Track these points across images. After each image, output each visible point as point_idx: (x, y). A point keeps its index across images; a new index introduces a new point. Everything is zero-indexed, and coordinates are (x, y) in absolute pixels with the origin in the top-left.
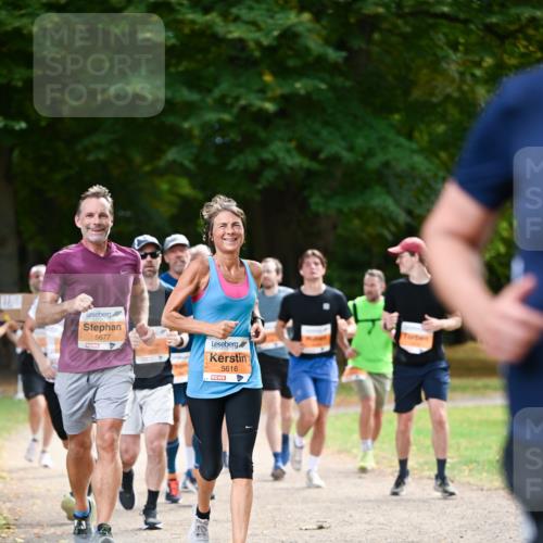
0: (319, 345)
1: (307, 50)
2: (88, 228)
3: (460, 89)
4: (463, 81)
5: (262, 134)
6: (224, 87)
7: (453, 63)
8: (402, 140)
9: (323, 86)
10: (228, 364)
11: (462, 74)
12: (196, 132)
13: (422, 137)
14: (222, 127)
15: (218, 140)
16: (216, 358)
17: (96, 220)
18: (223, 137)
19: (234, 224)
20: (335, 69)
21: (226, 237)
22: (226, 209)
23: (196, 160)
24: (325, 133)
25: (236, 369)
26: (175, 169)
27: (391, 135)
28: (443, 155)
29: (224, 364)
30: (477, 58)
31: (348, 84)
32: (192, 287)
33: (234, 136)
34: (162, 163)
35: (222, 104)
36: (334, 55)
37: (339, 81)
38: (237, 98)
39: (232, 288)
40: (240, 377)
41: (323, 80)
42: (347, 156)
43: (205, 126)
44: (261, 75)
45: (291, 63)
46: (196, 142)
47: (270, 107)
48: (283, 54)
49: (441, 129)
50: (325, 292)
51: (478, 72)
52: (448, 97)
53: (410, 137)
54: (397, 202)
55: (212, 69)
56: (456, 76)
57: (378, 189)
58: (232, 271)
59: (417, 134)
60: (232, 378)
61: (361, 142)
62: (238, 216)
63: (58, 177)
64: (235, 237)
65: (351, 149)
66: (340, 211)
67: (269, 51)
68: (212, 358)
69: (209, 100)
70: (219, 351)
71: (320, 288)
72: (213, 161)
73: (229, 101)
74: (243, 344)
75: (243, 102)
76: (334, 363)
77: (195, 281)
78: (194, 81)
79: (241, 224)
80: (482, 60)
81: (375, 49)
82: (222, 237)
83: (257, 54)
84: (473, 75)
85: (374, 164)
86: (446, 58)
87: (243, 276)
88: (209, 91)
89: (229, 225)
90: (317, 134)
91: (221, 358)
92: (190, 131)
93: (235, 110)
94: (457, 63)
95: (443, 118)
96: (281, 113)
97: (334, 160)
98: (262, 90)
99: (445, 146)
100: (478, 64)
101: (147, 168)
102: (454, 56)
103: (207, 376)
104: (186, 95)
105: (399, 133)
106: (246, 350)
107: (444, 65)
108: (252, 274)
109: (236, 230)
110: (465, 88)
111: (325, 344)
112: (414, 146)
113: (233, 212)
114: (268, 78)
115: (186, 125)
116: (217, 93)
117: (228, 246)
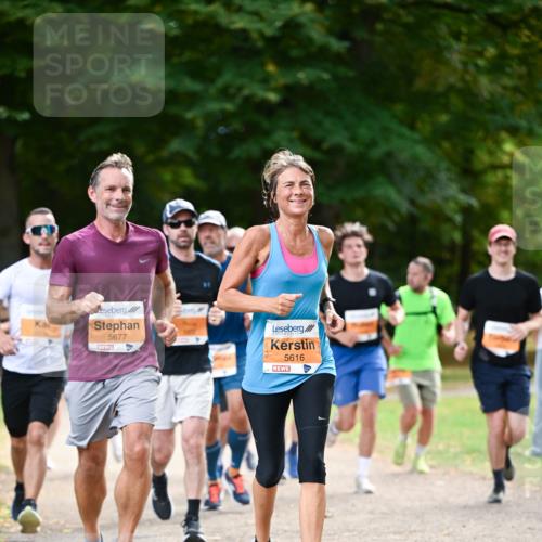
0: (366, 332)
1: (310, 40)
2: (108, 204)
3: (463, 79)
4: (466, 71)
5: (265, 124)
6: (227, 78)
7: (456, 54)
8: (405, 130)
9: (326, 76)
10: (293, 351)
11: (465, 64)
12: (200, 123)
13: (425, 127)
14: (225, 118)
15: (222, 130)
16: (279, 345)
17: (118, 194)
18: (226, 126)
19: (303, 183)
20: (338, 59)
21: (293, 198)
22: (292, 164)
23: (199, 150)
24: (328, 123)
25: (302, 358)
26: (178, 159)
27: (394, 125)
28: (446, 145)
29: (288, 352)
30: (479, 48)
31: (351, 74)
32: (248, 261)
33: (237, 125)
34: (165, 153)
35: (225, 94)
36: (337, 45)
37: (342, 71)
38: (240, 89)
39: (297, 262)
40: (307, 368)
41: (326, 70)
42: (350, 147)
43: (208, 116)
44: (263, 65)
45: (295, 53)
46: (200, 132)
47: (273, 97)
48: (286, 44)
49: (444, 118)
50: (369, 276)
51: (481, 62)
52: (451, 88)
53: (412, 127)
54: (399, 192)
55: (214, 60)
56: (459, 66)
57: (380, 179)
58: (298, 240)
59: (419, 125)
60: (297, 368)
61: (364, 132)
62: (306, 172)
63: (61, 167)
64: (303, 198)
65: (353, 139)
66: (342, 202)
67: (272, 41)
68: (274, 345)
69: (213, 90)
70: (281, 336)
71: (362, 272)
72: (215, 151)
73: (232, 91)
74: (310, 328)
75: (246, 92)
76: (381, 352)
77: (252, 254)
78: (197, 71)
79: (311, 183)
80: (484, 49)
81: (378, 39)
82: (288, 199)
83: (260, 44)
84: (476, 66)
85: (376, 153)
86: (449, 48)
87: (311, 247)
88: (212, 81)
89: (297, 185)
90: (319, 124)
91: (284, 345)
92: (192, 122)
93: (238, 100)
94: (460, 53)
95: (446, 108)
96: (285, 103)
97: (337, 150)
98: (266, 81)
99: (447, 136)
100: (481, 54)
101: (150, 158)
102: (457, 46)
103: (268, 367)
104: (190, 85)
105: (402, 122)
106: (314, 334)
107: (447, 55)
108: (322, 242)
109: (305, 190)
110: (468, 78)
111: (372, 331)
112: (416, 136)
113: (301, 169)
114: (271, 68)
115: (189, 115)
116: (220, 83)
117: (295, 208)
